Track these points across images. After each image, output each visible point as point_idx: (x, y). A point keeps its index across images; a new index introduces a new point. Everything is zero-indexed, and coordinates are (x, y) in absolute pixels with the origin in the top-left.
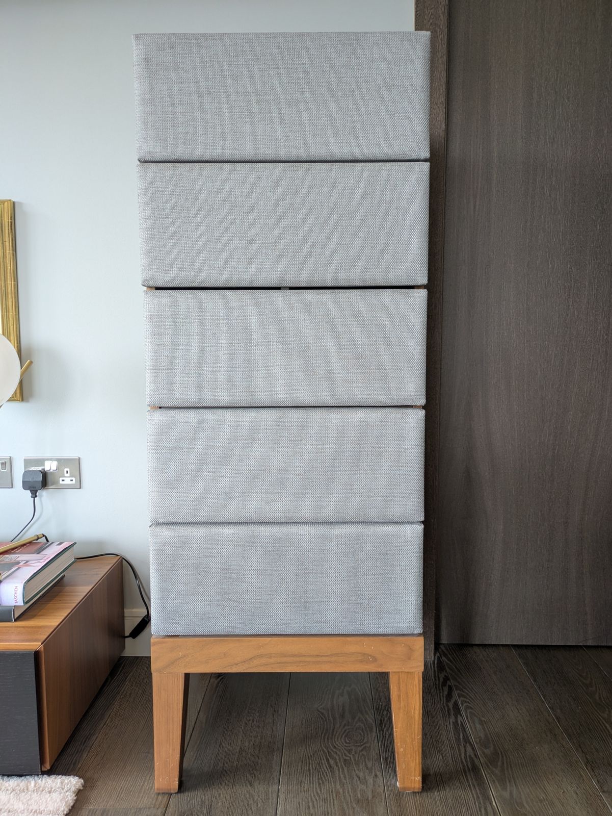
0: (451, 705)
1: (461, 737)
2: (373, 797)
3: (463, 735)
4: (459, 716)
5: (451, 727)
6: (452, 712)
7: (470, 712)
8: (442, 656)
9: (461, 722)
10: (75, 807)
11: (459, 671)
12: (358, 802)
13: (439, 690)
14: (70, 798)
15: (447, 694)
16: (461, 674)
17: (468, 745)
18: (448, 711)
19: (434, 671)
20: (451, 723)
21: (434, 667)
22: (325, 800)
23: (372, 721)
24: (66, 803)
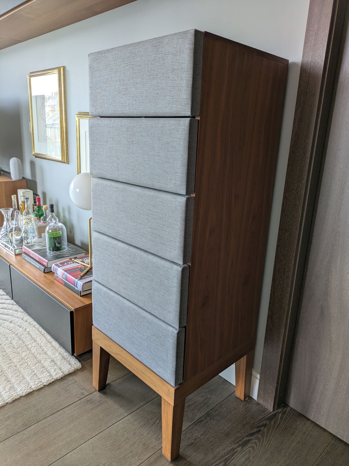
0: (246, 439)
1: (226, 457)
2: (152, 448)
3: (228, 458)
4: (241, 447)
5: (229, 449)
6: (241, 443)
7: (250, 451)
8: (281, 413)
9: (237, 451)
10: (72, 374)
11: (278, 427)
12: (144, 444)
13: (251, 428)
14: (72, 370)
15: (252, 432)
16: (277, 429)
17: (223, 463)
18: (239, 441)
19: (264, 417)
20: (232, 447)
21: (267, 415)
22: (134, 434)
23: (197, 417)
24: (69, 371)
